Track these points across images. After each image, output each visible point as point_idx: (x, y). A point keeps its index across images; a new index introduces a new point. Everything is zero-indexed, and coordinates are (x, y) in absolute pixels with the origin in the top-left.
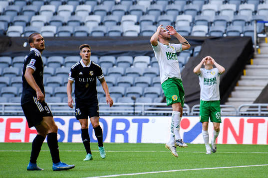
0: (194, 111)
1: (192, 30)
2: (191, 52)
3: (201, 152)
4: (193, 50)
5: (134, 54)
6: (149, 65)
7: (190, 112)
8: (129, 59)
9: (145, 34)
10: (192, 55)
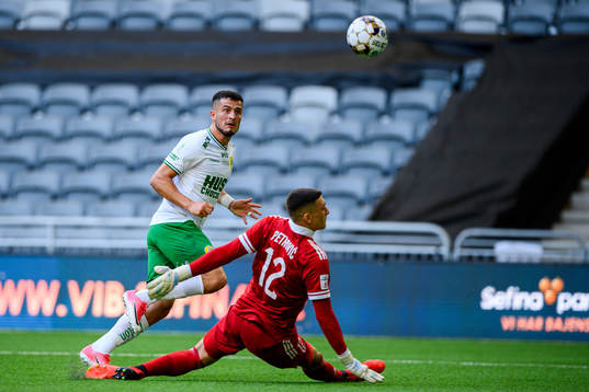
0: (463, 247)
1: (457, 13)
2: (455, 77)
3: (484, 364)
4: (461, 72)
5: (290, 83)
6: (333, 113)
7: (452, 249)
8: (275, 95)
9: (324, 25)
10: (457, 87)
